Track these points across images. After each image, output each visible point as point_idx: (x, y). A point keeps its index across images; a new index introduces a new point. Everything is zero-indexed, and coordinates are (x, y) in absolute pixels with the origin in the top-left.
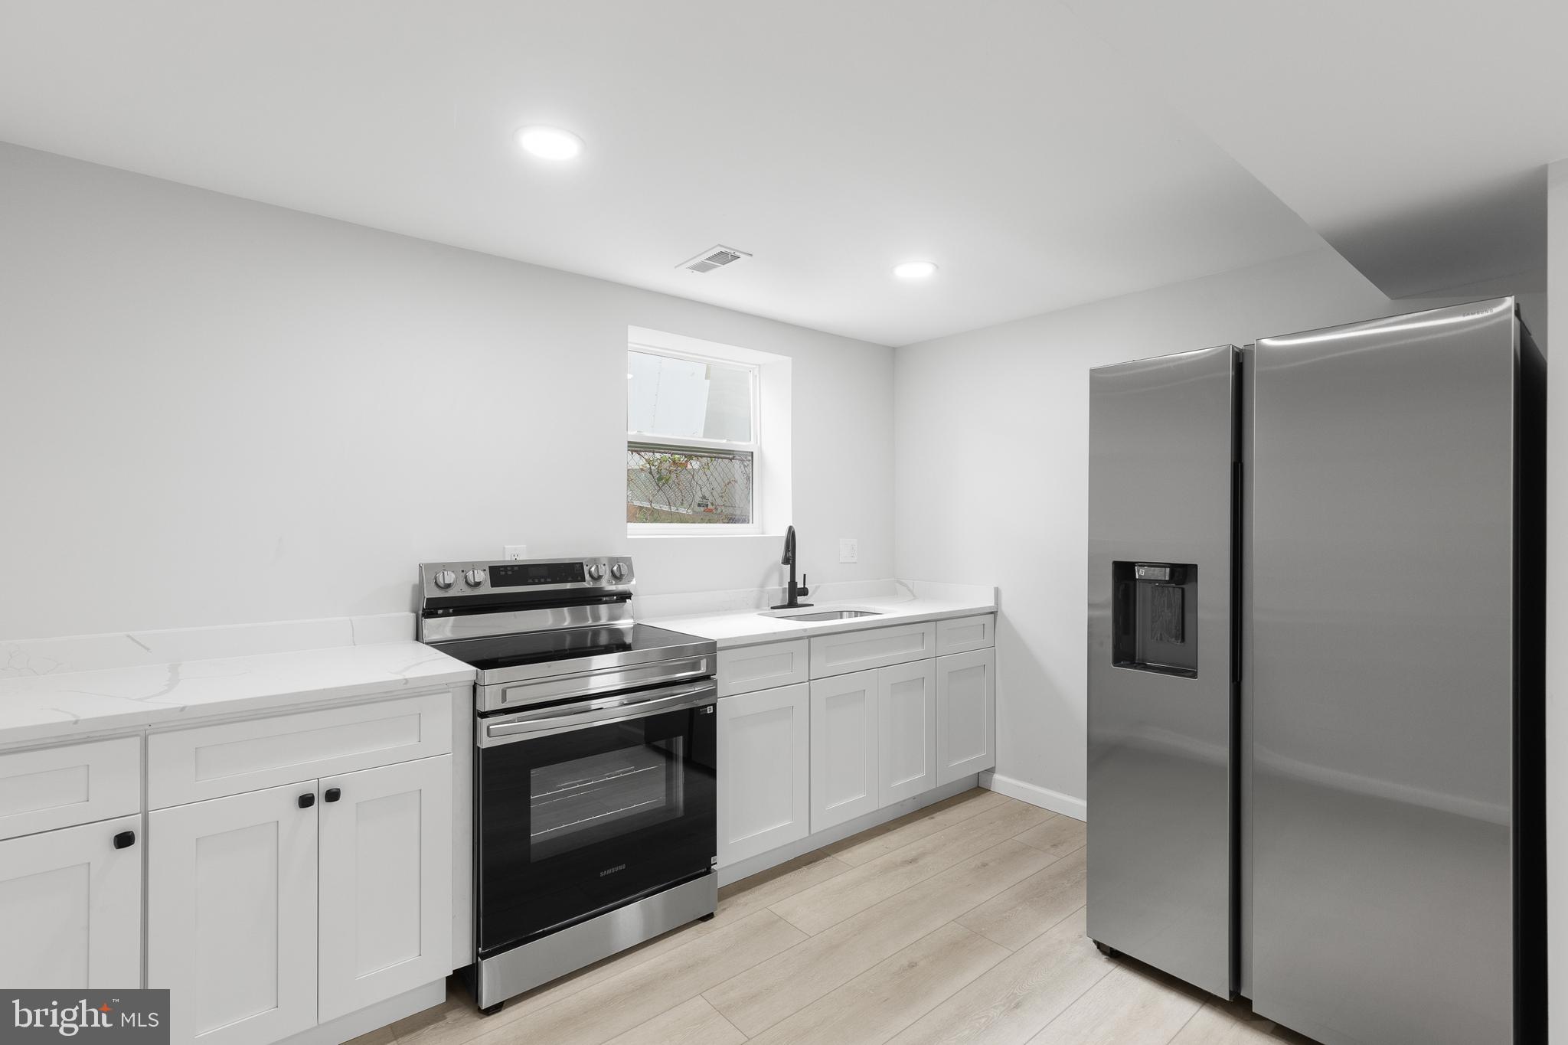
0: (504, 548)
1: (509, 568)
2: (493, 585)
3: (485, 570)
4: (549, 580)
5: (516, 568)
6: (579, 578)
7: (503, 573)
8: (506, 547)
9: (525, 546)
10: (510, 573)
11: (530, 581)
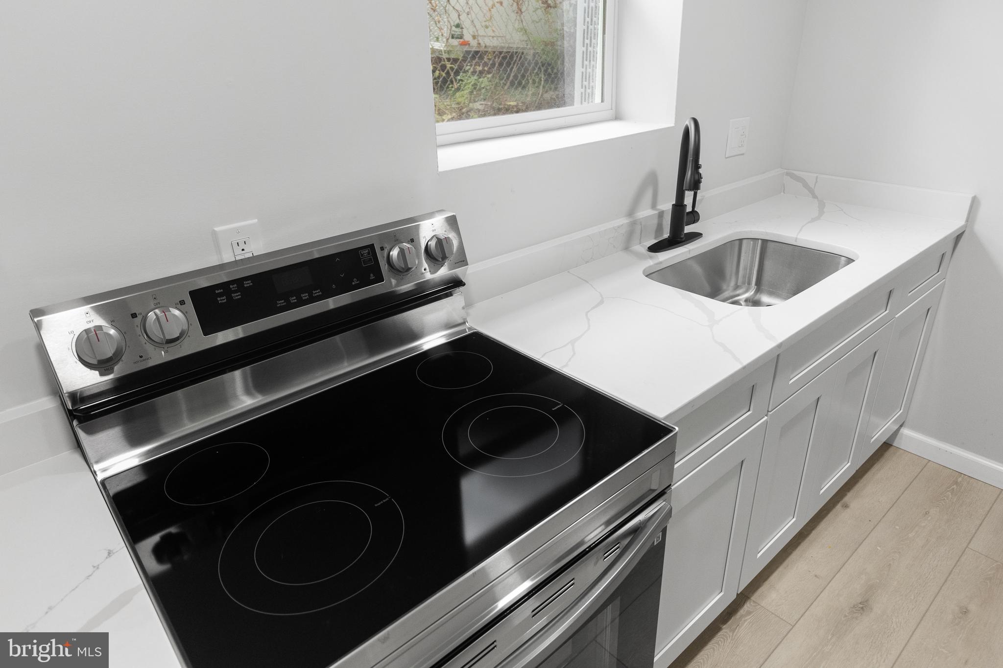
0: (214, 233)
1: (233, 287)
2: (208, 328)
3: (182, 303)
4: (317, 293)
5: (248, 284)
6: (372, 277)
7: (222, 300)
8: (216, 229)
9: (257, 220)
10: (236, 296)
11: (281, 303)
